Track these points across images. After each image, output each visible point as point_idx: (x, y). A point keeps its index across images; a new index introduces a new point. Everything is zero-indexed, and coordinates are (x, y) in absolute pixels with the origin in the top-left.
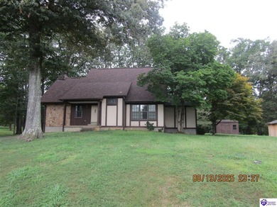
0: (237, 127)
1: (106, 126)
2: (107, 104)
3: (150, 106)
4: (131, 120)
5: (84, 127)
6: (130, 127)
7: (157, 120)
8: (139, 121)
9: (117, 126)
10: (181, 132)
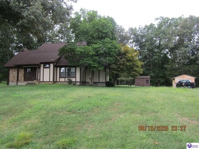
0: (149, 81)
1: (43, 82)
2: (44, 68)
3: (72, 68)
4: (60, 78)
5: (29, 82)
6: (59, 82)
7: (75, 78)
8: (65, 78)
9: (49, 82)
10: (91, 85)
